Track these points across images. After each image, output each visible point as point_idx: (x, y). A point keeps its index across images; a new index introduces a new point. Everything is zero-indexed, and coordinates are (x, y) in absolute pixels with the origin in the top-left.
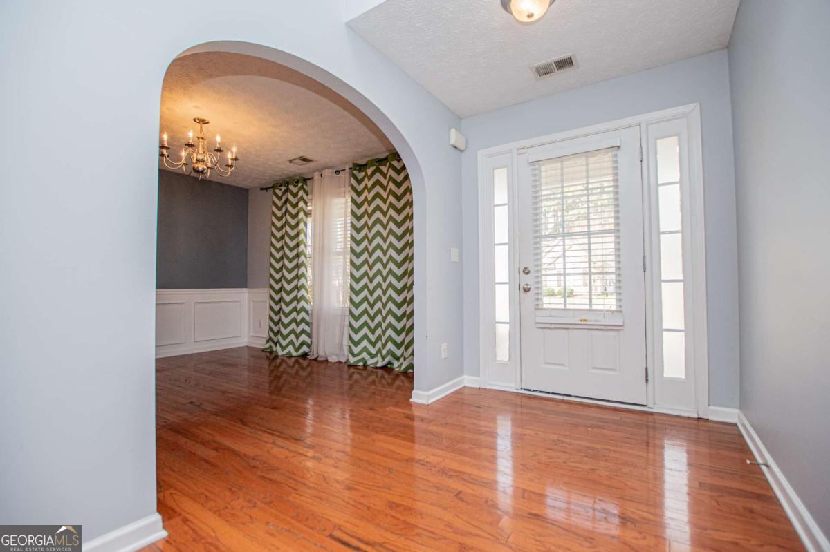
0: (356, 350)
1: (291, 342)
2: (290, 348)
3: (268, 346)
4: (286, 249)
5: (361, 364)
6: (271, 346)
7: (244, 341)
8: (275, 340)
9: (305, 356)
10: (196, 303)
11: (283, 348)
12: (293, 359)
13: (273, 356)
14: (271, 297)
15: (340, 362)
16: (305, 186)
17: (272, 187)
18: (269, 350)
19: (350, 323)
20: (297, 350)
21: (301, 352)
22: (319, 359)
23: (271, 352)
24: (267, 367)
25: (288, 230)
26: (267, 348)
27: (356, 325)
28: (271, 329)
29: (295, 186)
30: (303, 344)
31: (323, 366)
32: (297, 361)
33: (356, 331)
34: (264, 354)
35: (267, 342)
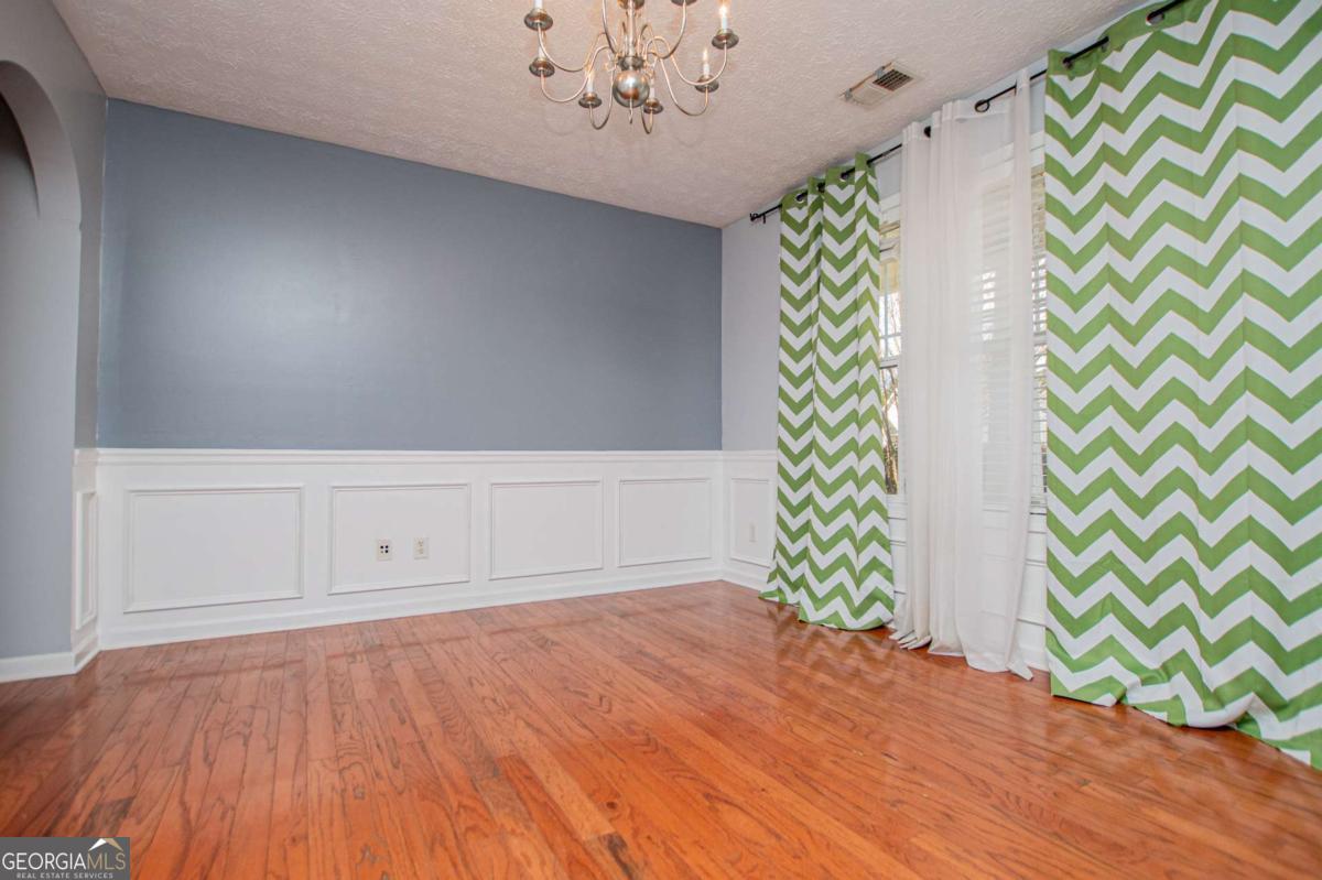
0: (1078, 647)
1: (840, 590)
2: (838, 604)
3: (772, 587)
4: (819, 375)
5: (1108, 699)
6: (779, 590)
7: (715, 568)
8: (794, 575)
9: (880, 630)
10: (623, 481)
11: (819, 602)
12: (845, 638)
13: (785, 615)
14: (782, 471)
15: (1012, 676)
16: (870, 179)
17: (780, 206)
18: (777, 599)
19: (1049, 553)
20: (858, 612)
21: (868, 619)
22: (931, 650)
23: (781, 606)
24: (770, 639)
25: (825, 299)
26: (771, 594)
27: (1077, 565)
28: (780, 548)
29: (842, 187)
30: (873, 598)
31: (951, 673)
32: (856, 641)
33: (1077, 586)
34: (763, 607)
35: (772, 578)
